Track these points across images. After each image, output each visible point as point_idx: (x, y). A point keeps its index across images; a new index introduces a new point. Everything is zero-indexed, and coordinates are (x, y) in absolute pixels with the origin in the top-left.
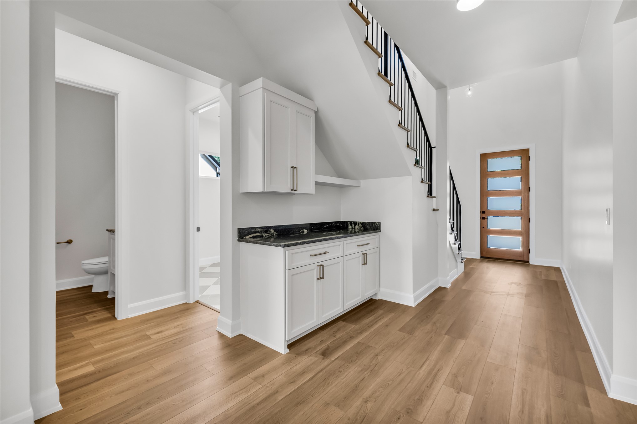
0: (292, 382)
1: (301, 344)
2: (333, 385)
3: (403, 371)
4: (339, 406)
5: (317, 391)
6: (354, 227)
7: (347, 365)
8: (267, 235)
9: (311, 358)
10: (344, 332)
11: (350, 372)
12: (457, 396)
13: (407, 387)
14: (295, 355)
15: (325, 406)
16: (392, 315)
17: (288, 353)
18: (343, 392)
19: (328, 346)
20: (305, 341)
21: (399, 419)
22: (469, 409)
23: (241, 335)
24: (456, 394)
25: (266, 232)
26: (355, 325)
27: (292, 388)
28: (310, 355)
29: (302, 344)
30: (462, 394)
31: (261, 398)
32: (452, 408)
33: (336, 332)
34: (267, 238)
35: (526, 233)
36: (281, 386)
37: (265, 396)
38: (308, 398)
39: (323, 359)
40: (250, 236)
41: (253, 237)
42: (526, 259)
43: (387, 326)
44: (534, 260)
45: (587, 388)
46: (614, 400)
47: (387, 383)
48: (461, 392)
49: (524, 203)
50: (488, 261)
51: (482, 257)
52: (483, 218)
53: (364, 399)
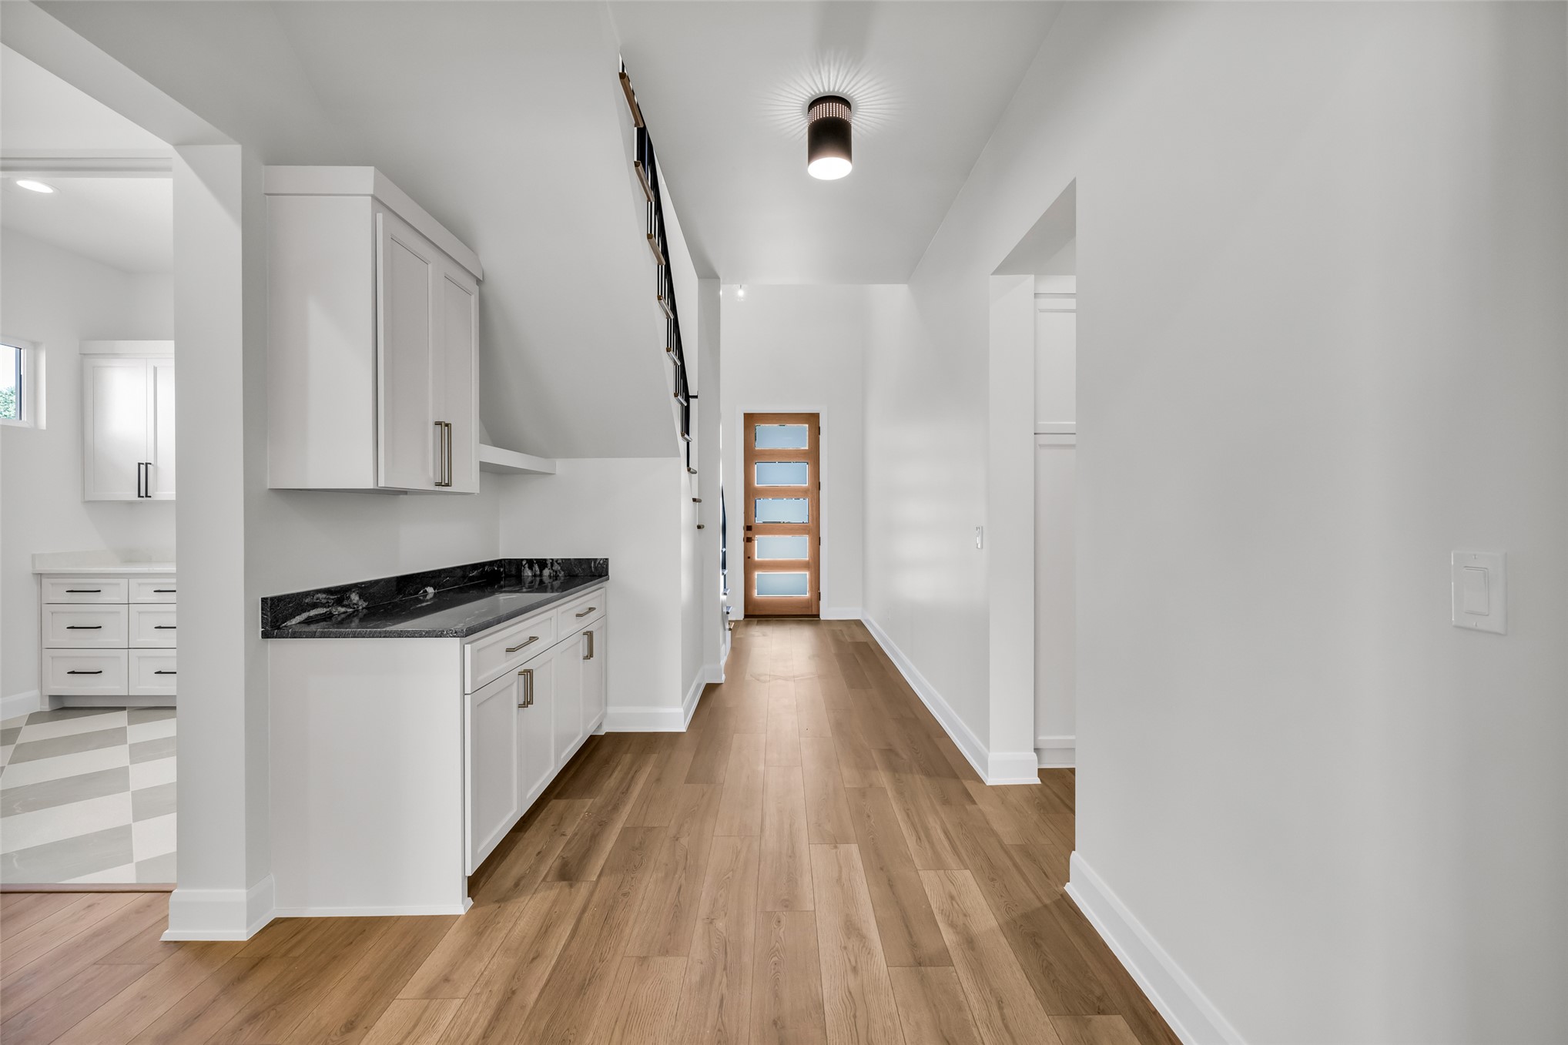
0: (534, 959)
1: (490, 876)
2: (631, 923)
3: (739, 848)
4: (667, 951)
5: (604, 950)
6: (538, 573)
7: (632, 878)
8: (343, 610)
9: (539, 896)
10: (579, 820)
11: (647, 886)
12: (836, 852)
13: (761, 870)
14: (497, 905)
15: (641, 965)
16: (653, 758)
17: (473, 907)
18: (658, 926)
19: (563, 858)
20: (496, 869)
21: (779, 922)
22: (861, 863)
23: (277, 922)
24: (834, 851)
25: (339, 602)
26: (590, 798)
27: (543, 970)
28: (533, 891)
29: (494, 876)
30: (842, 847)
31: (483, 1023)
32: (840, 872)
33: (559, 824)
34: (343, 620)
35: (814, 565)
36: (514, 977)
37: (489, 1013)
38: (595, 969)
39: (571, 886)
40: (298, 619)
41: (308, 621)
42: (815, 613)
43: (658, 780)
44: (826, 613)
45: (963, 781)
46: (993, 787)
47: (726, 877)
48: (838, 845)
49: (812, 510)
50: (759, 623)
51: (746, 616)
52: (748, 540)
53: (704, 919)
